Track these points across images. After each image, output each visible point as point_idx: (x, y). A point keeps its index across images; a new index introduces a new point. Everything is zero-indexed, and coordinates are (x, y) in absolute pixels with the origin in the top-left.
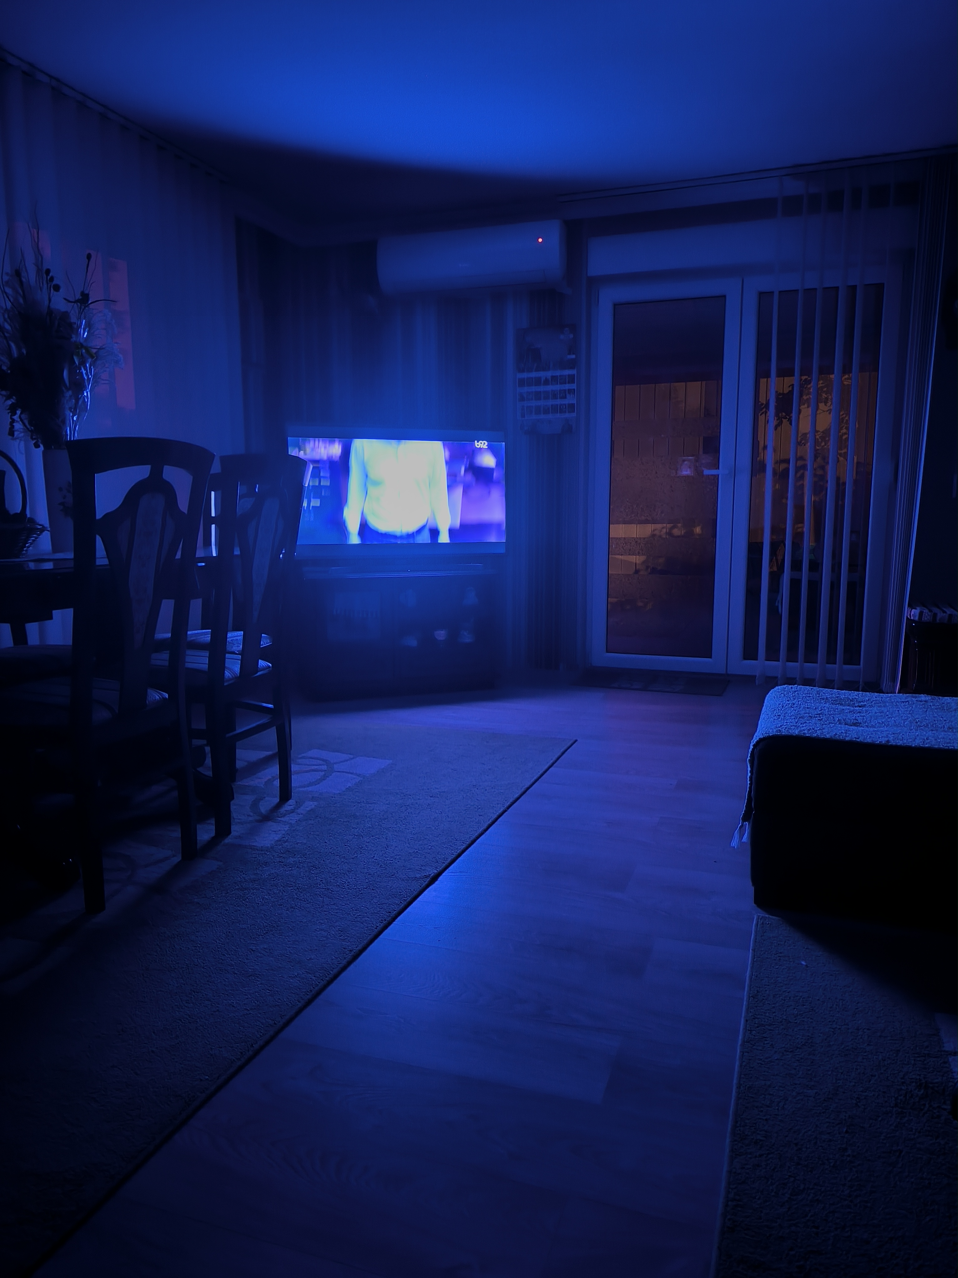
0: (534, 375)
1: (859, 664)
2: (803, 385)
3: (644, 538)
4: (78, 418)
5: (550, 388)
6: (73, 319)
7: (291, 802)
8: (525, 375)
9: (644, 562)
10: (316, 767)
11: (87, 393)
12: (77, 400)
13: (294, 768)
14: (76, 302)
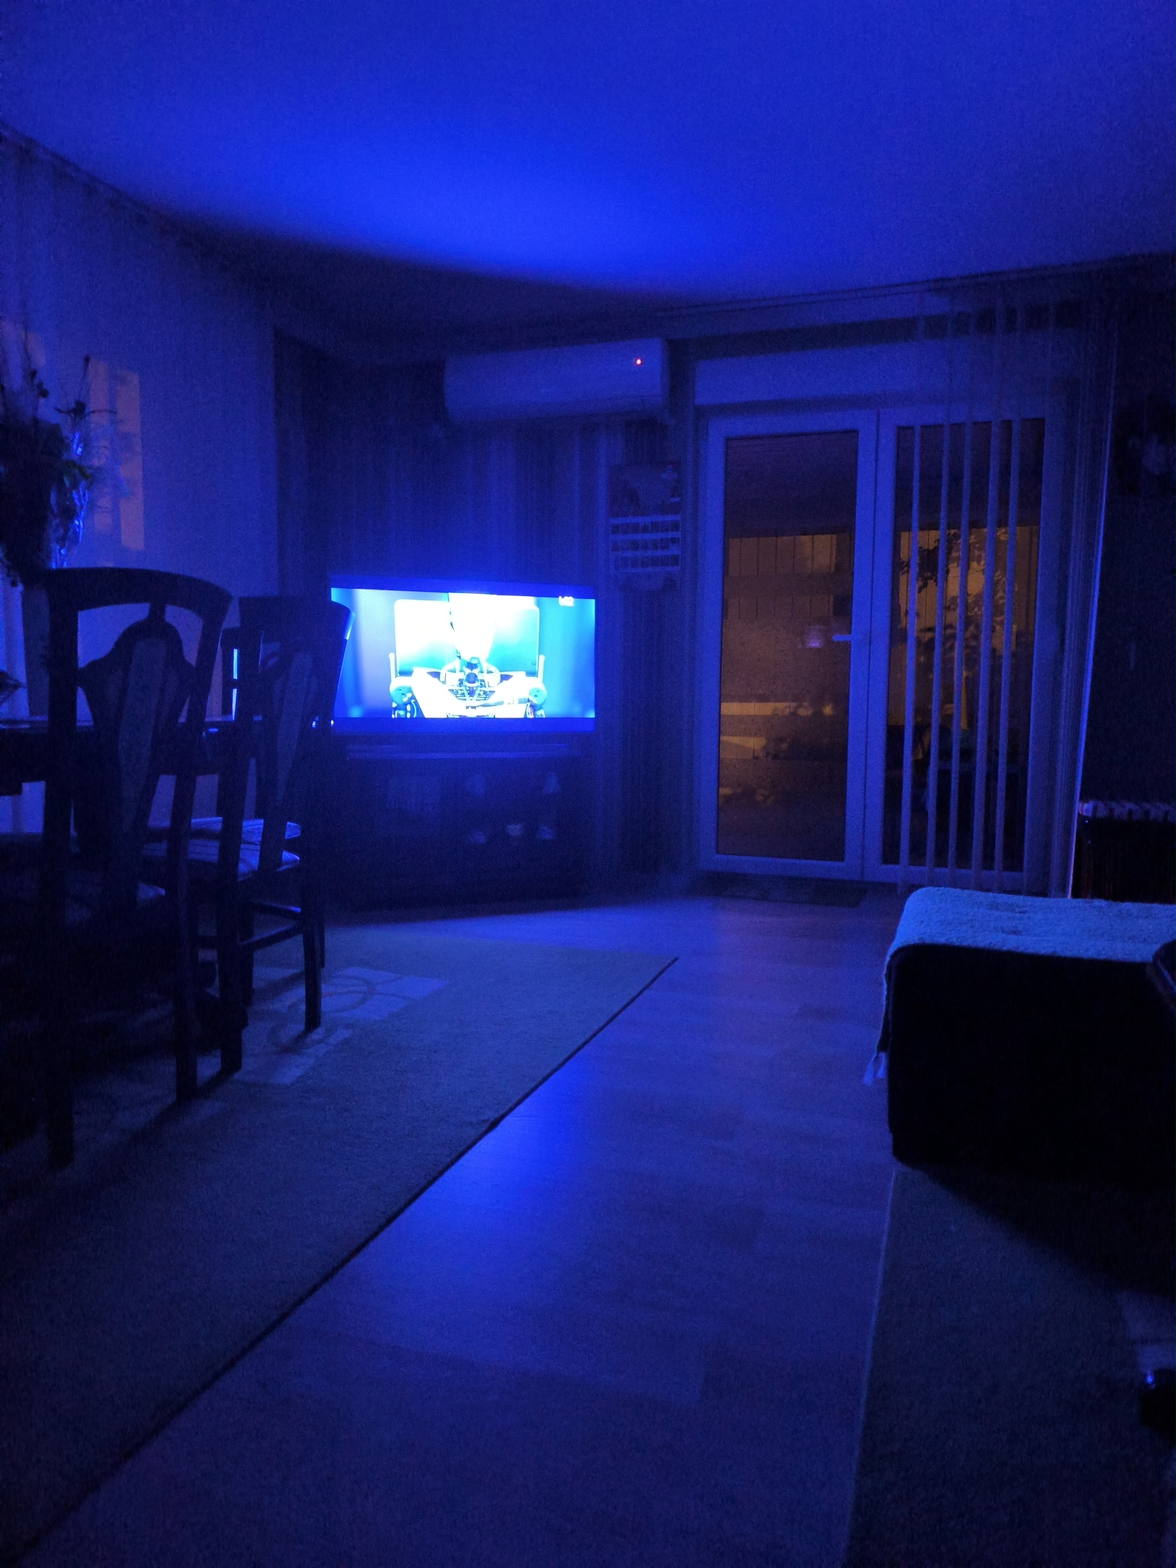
0: (630, 520)
1: (1022, 871)
2: (950, 542)
3: (761, 717)
4: (67, 551)
5: (648, 536)
6: (66, 432)
7: (319, 1030)
8: (619, 521)
9: (765, 748)
10: (353, 988)
11: (79, 522)
12: (67, 530)
13: (325, 988)
14: (68, 412)
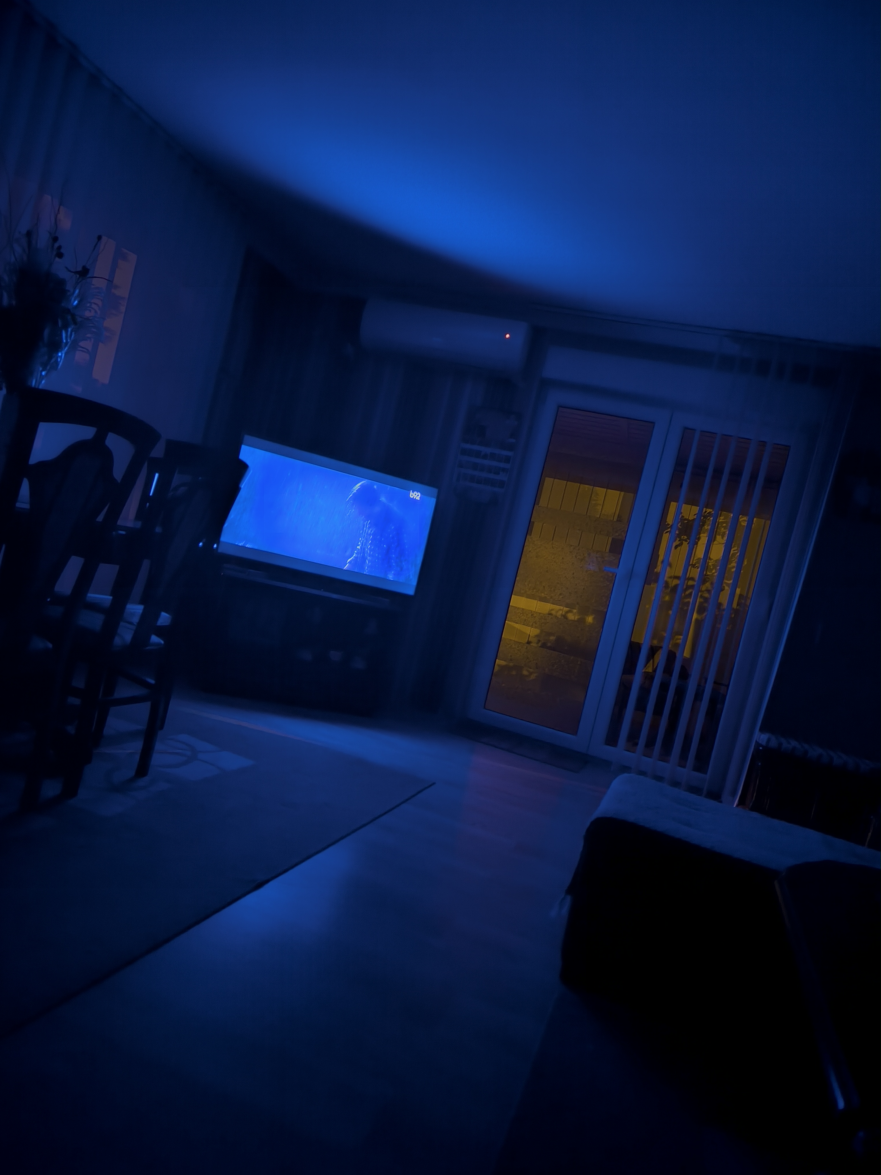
0: (476, 447)
1: (706, 773)
2: (707, 517)
3: (540, 613)
4: (46, 374)
5: (486, 462)
6: (69, 287)
7: (146, 779)
8: (468, 446)
9: (537, 636)
10: (180, 751)
11: (62, 354)
12: (50, 358)
13: (158, 746)
14: (76, 273)
